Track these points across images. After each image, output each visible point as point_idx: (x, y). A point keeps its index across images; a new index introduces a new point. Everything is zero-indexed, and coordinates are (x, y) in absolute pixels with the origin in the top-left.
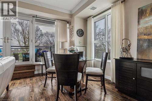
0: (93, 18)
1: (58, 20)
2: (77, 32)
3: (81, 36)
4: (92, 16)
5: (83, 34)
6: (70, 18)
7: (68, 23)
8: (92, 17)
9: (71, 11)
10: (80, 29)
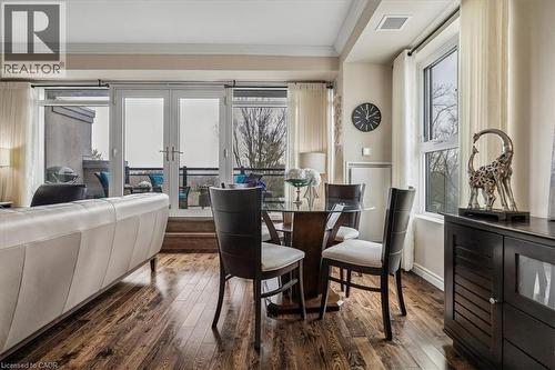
0: (410, 54)
1: (296, 82)
2: (354, 114)
3: (370, 130)
4: (407, 48)
5: (379, 121)
6: (333, 69)
7: (331, 87)
8: (407, 51)
9: (333, 47)
10: (364, 105)
